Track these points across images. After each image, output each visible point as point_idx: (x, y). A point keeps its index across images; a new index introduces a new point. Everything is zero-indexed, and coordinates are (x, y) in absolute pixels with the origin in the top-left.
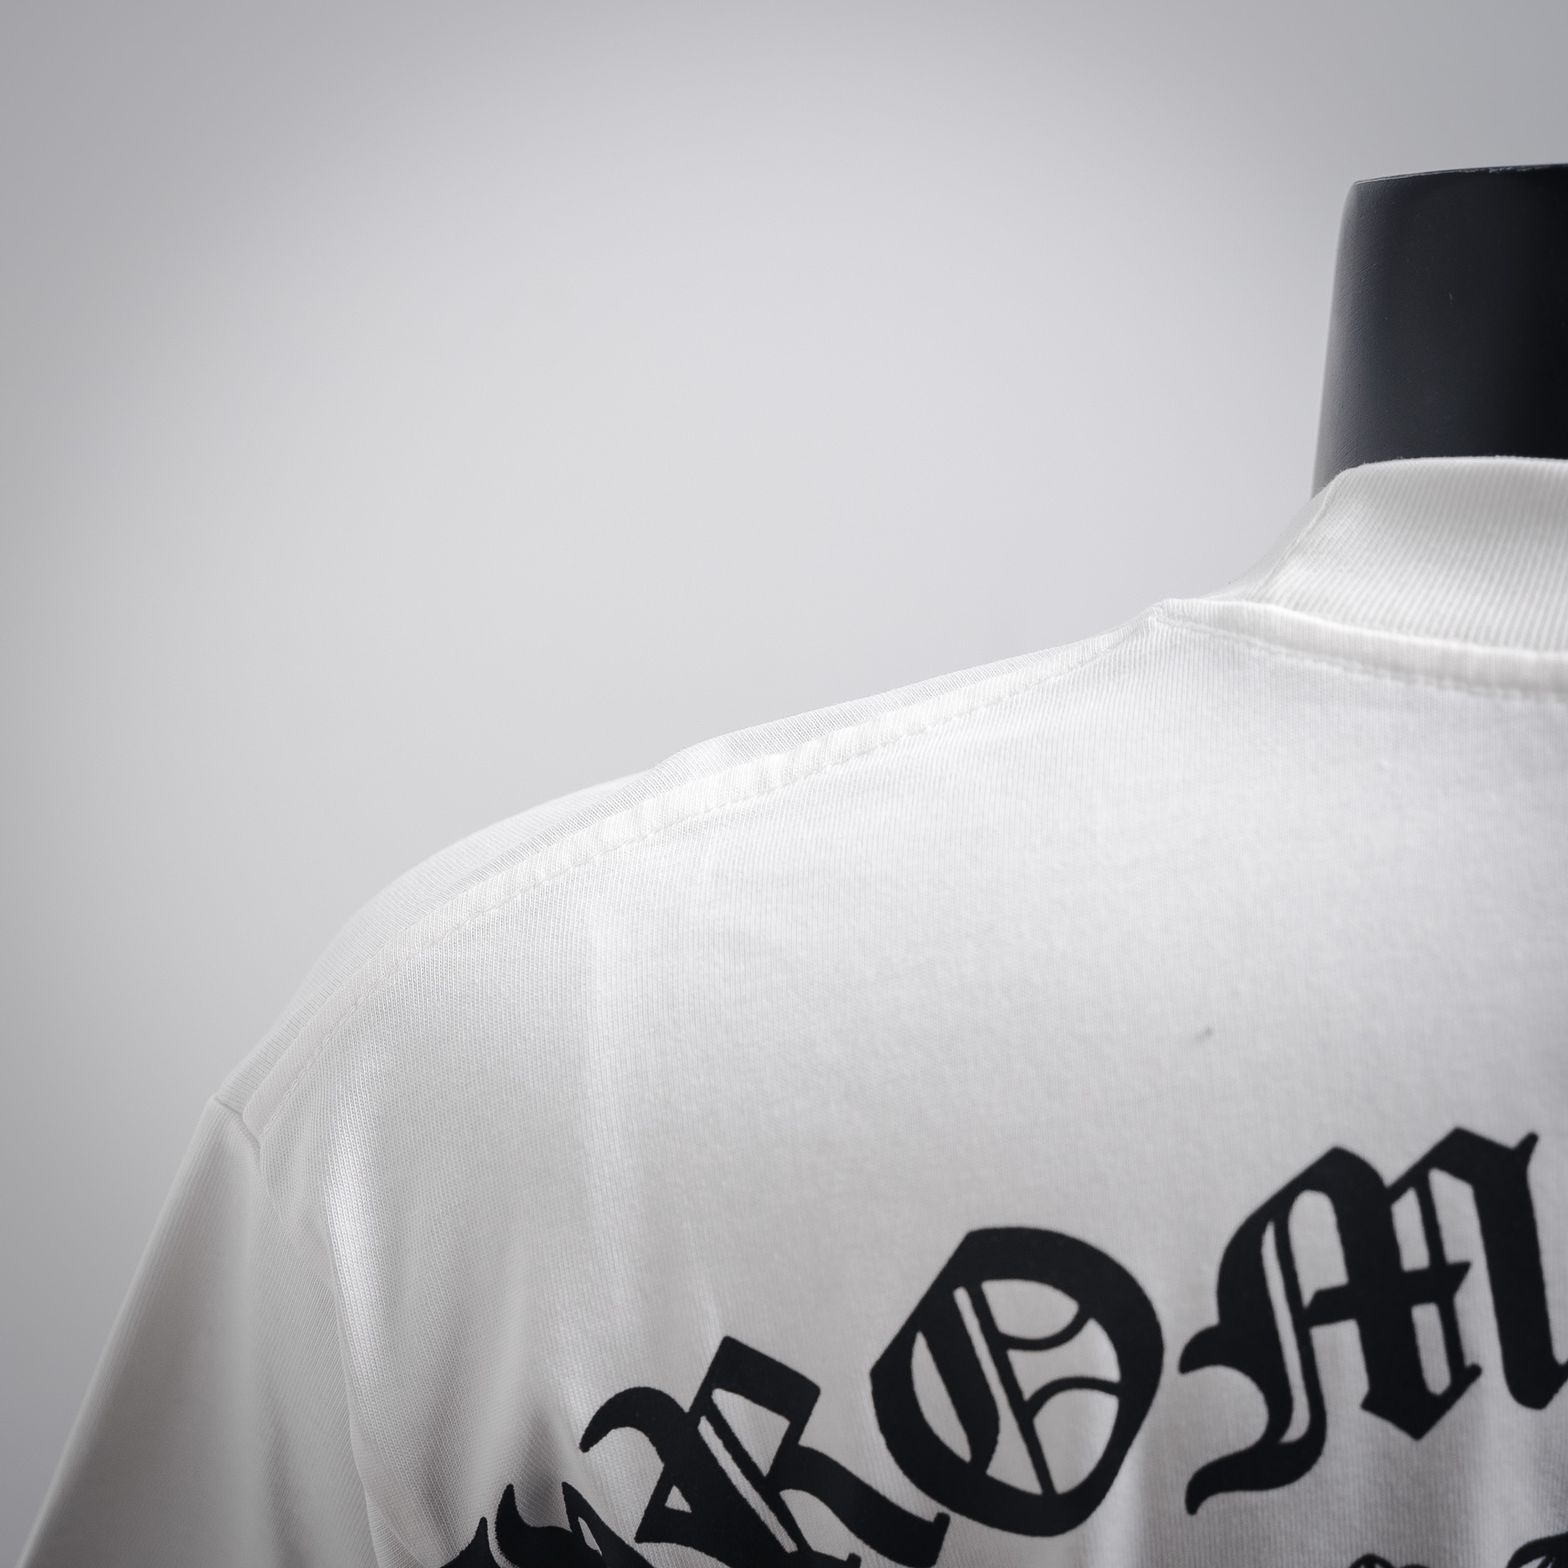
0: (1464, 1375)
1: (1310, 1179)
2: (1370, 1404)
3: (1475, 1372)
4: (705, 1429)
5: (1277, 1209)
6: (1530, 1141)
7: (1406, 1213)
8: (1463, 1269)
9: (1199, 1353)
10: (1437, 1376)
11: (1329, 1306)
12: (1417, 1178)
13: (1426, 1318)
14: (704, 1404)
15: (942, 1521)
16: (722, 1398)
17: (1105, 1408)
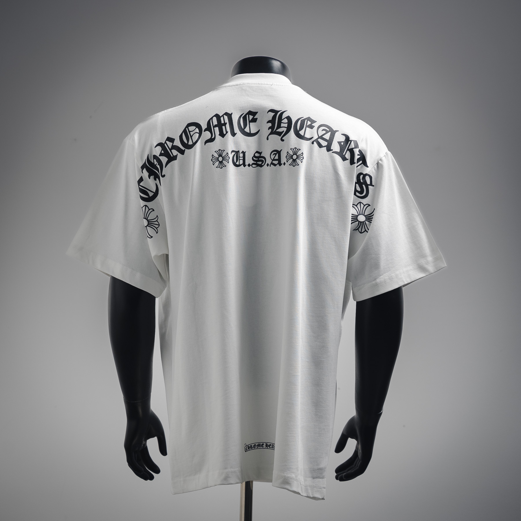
0: (227, 132)
1: (214, 116)
2: (219, 135)
3: (228, 132)
4: (165, 144)
5: (212, 118)
6: (232, 113)
7: (222, 118)
8: (227, 123)
9: (205, 130)
10: (225, 133)
11: (216, 126)
12: (223, 116)
13: (224, 127)
14: (165, 142)
15: (185, 150)
16: (167, 142)
17: (198, 135)
